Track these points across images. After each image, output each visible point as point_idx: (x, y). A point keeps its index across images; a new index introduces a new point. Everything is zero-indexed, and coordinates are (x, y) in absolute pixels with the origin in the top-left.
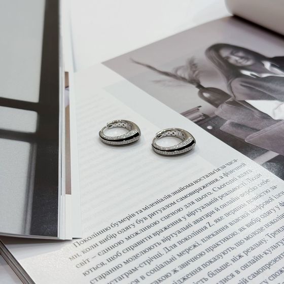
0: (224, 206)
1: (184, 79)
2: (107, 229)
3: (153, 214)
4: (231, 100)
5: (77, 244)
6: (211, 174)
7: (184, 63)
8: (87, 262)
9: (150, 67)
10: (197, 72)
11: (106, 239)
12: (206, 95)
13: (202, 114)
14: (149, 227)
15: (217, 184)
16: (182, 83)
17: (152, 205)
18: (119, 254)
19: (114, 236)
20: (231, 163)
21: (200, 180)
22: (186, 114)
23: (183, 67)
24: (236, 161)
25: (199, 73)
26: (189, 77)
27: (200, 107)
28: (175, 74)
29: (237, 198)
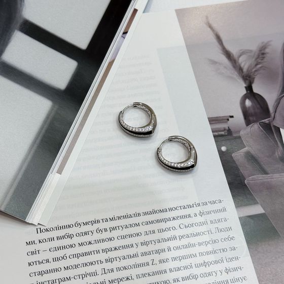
0: (178, 248)
1: (240, 70)
2: (69, 226)
3: (114, 229)
4: (267, 122)
5: (39, 230)
6: (190, 206)
7: (254, 47)
8: (37, 252)
9: (218, 38)
10: (259, 66)
11: (63, 237)
12: (248, 103)
13: (227, 128)
14: (103, 241)
15: (187, 221)
16: (235, 75)
17: (119, 218)
18: (65, 258)
19: (70, 236)
20: (214, 202)
21: (176, 209)
22: (213, 121)
23: (251, 51)
24: (220, 202)
25: (261, 67)
26: (248, 70)
27: (232, 117)
28: (237, 59)
29: (194, 245)
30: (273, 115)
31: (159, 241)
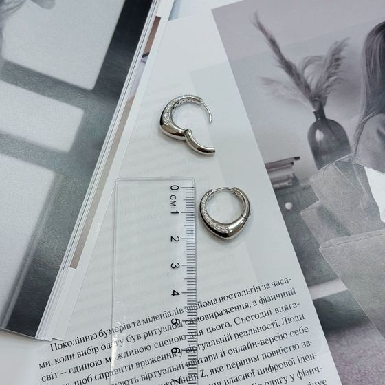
0: (234, 351)
1: (305, 87)
2: (92, 337)
3: (150, 333)
4: (346, 160)
5: (54, 346)
6: (247, 292)
7: (324, 51)
8: (54, 376)
9: (273, 43)
10: (332, 79)
11: (86, 352)
12: (319, 135)
13: (292, 176)
14: (137, 351)
15: (244, 313)
16: (299, 95)
17: (155, 318)
18: (90, 380)
19: (94, 351)
20: (280, 283)
21: (228, 297)
22: (272, 168)
23: (320, 58)
24: (287, 281)
25: (335, 80)
26: (317, 87)
27: (297, 158)
28: (301, 73)
29: (255, 345)
30: (354, 149)
31: (209, 345)
